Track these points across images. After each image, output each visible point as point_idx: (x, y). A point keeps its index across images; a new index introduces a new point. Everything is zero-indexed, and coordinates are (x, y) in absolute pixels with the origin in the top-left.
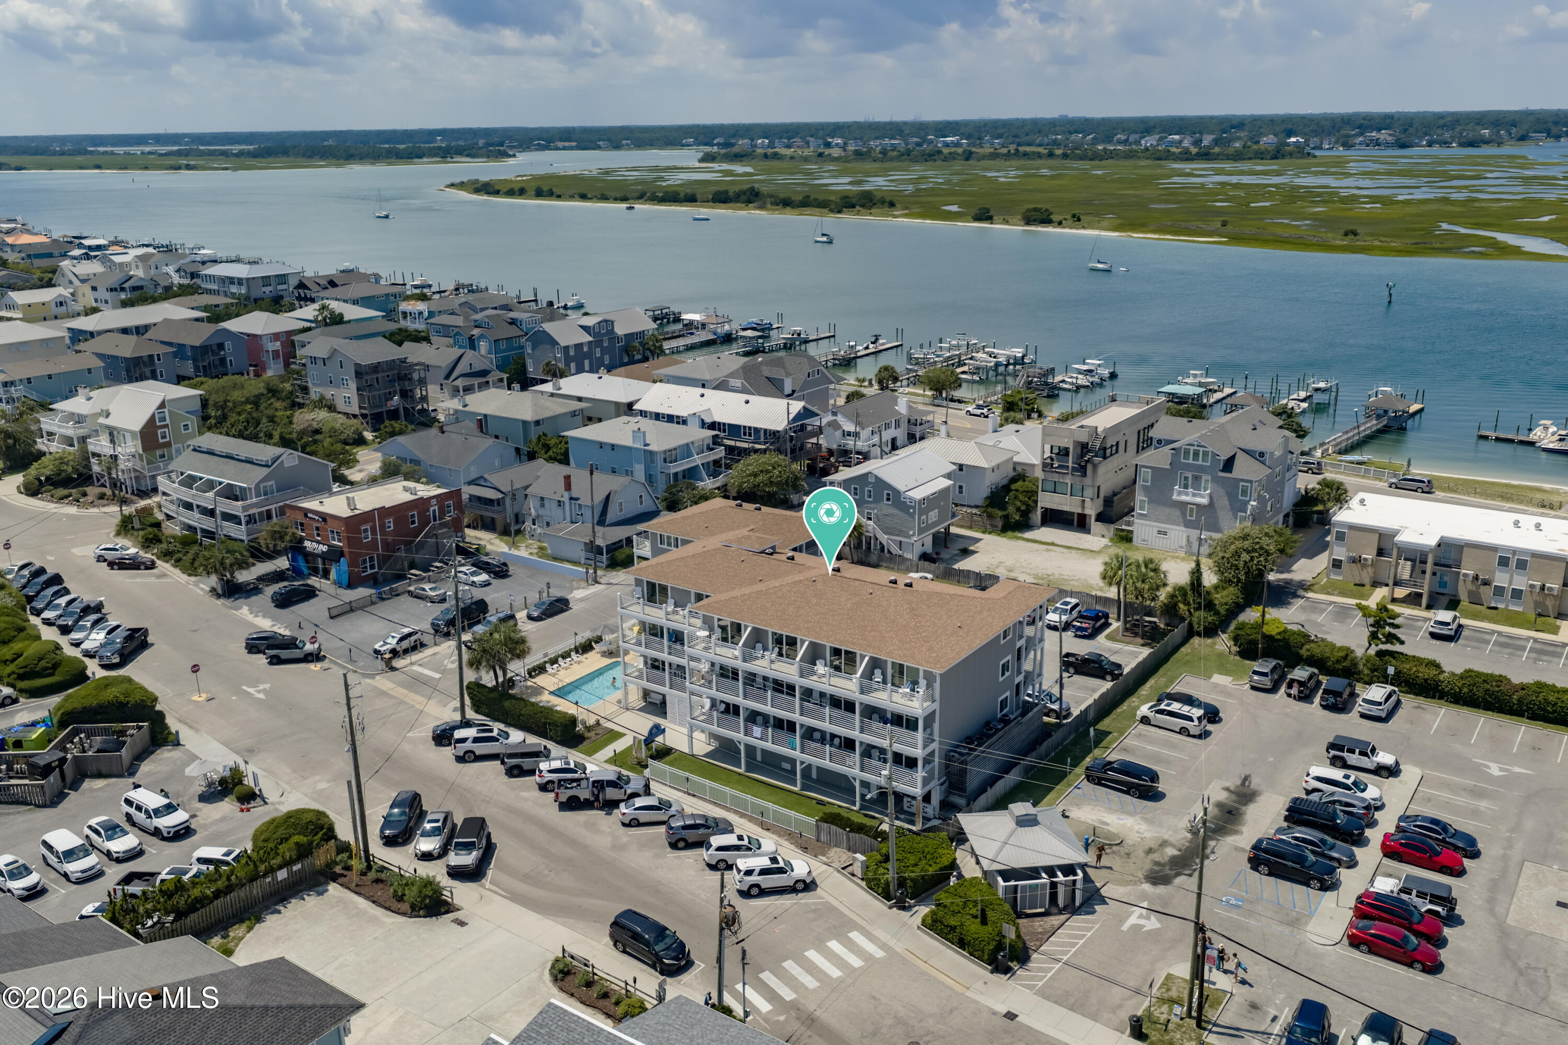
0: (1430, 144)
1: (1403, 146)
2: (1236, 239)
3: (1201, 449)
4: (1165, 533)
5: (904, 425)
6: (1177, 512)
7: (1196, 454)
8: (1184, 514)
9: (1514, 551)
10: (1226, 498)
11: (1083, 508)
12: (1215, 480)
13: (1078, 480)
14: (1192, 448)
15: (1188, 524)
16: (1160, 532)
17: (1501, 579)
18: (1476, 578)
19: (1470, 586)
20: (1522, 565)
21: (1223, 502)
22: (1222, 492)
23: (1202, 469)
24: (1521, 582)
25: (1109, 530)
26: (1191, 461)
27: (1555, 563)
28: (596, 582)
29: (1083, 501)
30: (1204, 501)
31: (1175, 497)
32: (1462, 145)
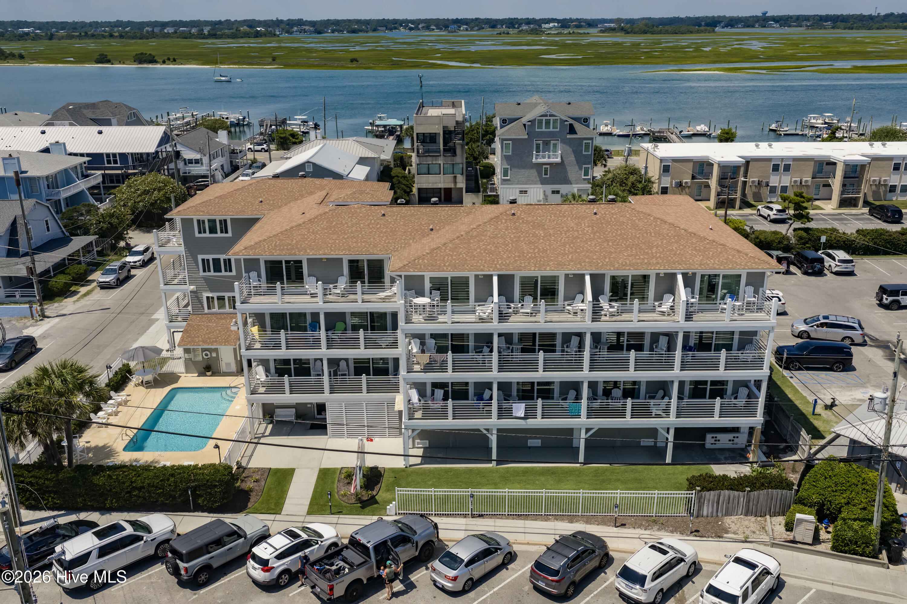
0: (333, 31)
1: (320, 33)
2: (287, 65)
3: (552, 118)
4: (526, 192)
5: (227, 154)
6: (533, 173)
7: (548, 123)
8: (540, 174)
9: (782, 159)
10: (573, 156)
11: (455, 183)
12: (565, 141)
13: (449, 160)
14: (544, 118)
15: (544, 182)
16: (521, 192)
17: (775, 180)
18: (759, 183)
19: (754, 189)
20: (787, 168)
21: (571, 159)
22: (569, 149)
23: (552, 135)
24: (786, 180)
25: (478, 197)
26: (544, 129)
27: (808, 162)
28: (44, 316)
29: (455, 177)
30: (559, 160)
31: (534, 160)
32: (348, 32)
